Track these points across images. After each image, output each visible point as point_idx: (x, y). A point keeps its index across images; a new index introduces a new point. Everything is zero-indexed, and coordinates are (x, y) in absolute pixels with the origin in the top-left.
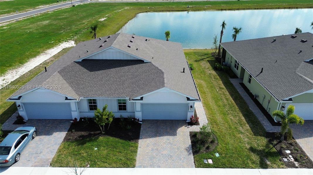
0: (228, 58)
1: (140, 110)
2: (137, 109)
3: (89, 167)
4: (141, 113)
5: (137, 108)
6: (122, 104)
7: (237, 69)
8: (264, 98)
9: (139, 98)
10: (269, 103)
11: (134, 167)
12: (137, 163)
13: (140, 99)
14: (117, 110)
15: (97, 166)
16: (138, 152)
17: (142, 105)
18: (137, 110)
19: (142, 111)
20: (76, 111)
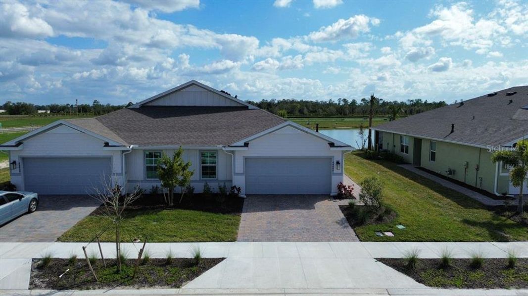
0: (388, 144)
1: (242, 172)
2: (236, 169)
3: (139, 242)
4: (244, 177)
5: (236, 166)
6: (209, 165)
7: (407, 152)
8: (467, 167)
9: (242, 143)
10: (477, 169)
11: (234, 240)
12: (239, 236)
13: (243, 145)
14: (198, 176)
15: (156, 241)
16: (241, 225)
17: (246, 159)
18: (236, 172)
19: (246, 173)
20: (121, 174)
